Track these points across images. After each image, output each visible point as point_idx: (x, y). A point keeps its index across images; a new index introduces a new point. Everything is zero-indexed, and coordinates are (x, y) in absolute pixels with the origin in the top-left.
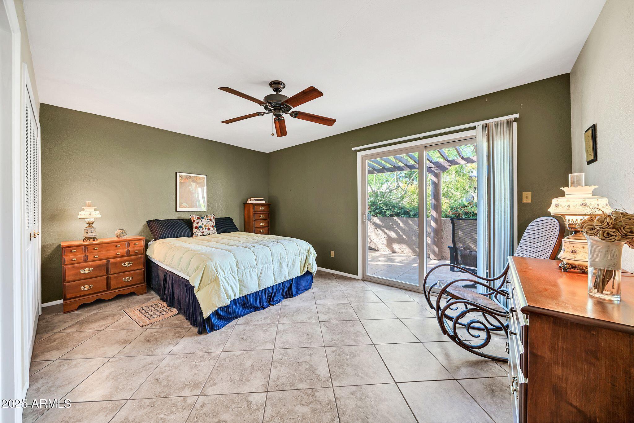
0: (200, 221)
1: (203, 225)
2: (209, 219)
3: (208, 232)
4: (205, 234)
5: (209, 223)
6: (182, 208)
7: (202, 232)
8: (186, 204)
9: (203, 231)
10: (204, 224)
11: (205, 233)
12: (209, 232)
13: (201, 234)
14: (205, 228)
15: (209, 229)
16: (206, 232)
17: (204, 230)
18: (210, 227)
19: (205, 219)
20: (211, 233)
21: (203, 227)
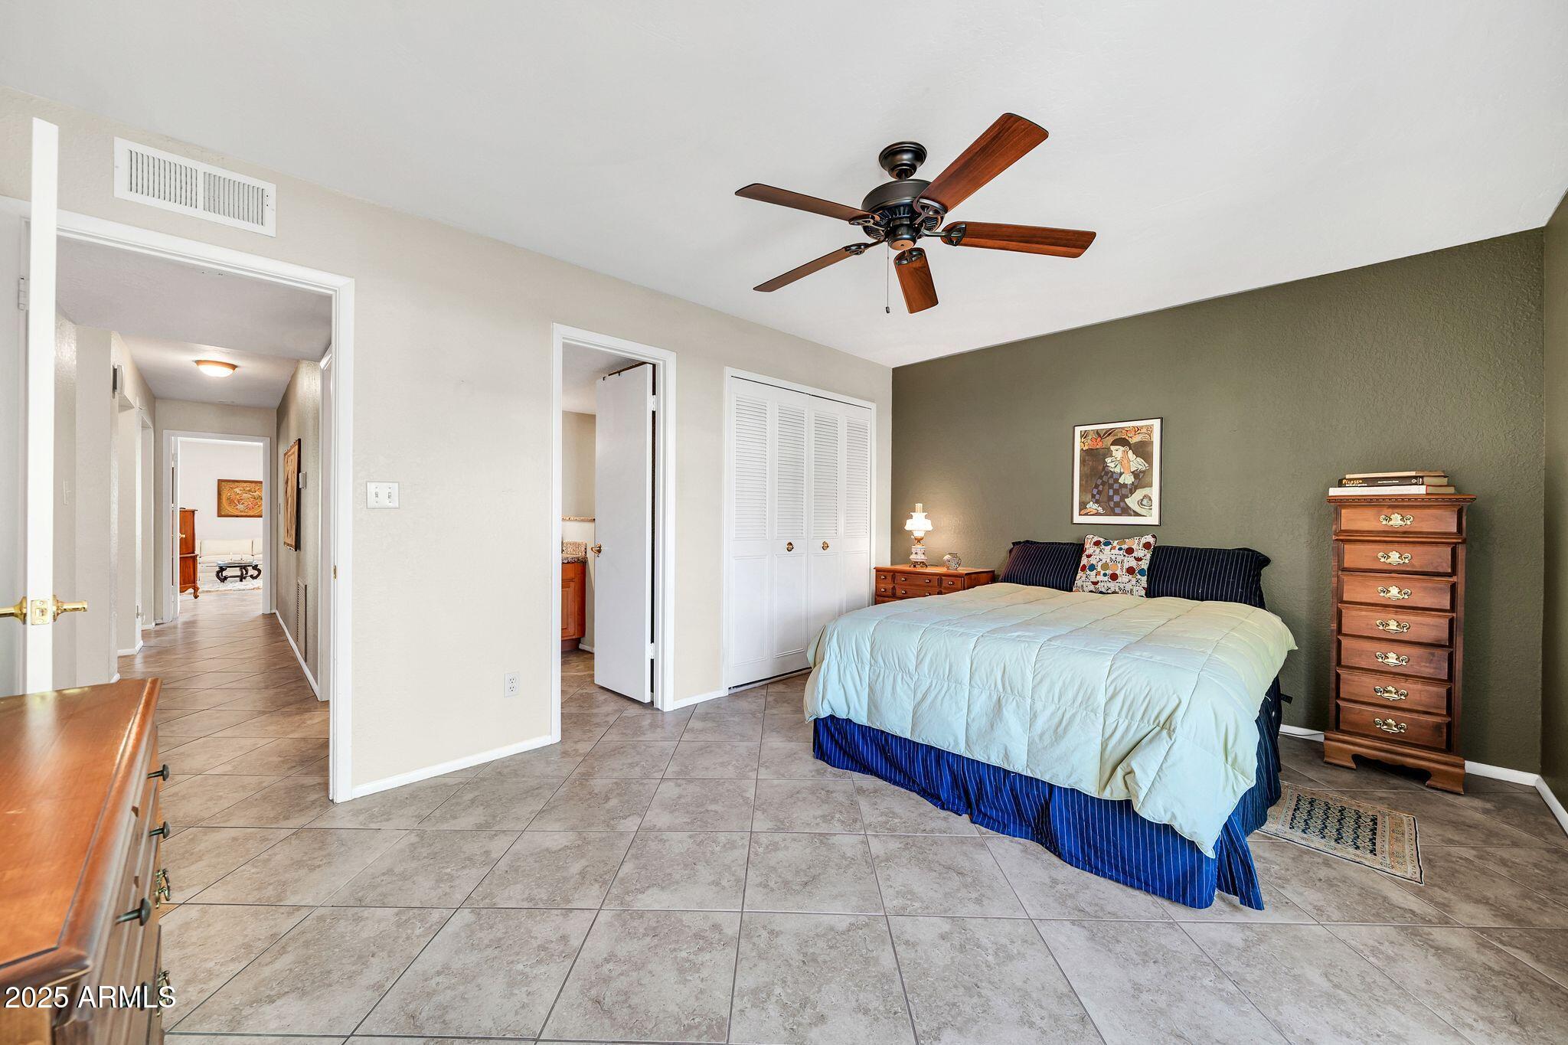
0: (1098, 550)
1: (1100, 564)
2: (1125, 547)
3: (1109, 585)
4: (1104, 590)
5: (1119, 559)
6: (1086, 514)
7: (1095, 583)
8: (1096, 506)
9: (1095, 580)
10: (1104, 561)
11: (1101, 587)
12: (1113, 586)
13: (1092, 587)
14: (1102, 572)
15: (1114, 577)
16: (1105, 583)
17: (1100, 578)
18: (1118, 572)
19: (1114, 548)
20: (1120, 589)
21: (1099, 569)
